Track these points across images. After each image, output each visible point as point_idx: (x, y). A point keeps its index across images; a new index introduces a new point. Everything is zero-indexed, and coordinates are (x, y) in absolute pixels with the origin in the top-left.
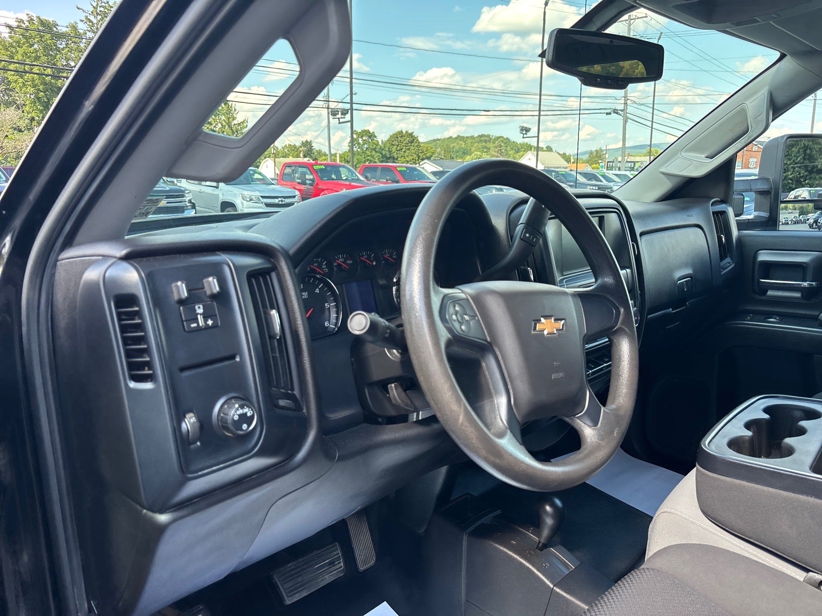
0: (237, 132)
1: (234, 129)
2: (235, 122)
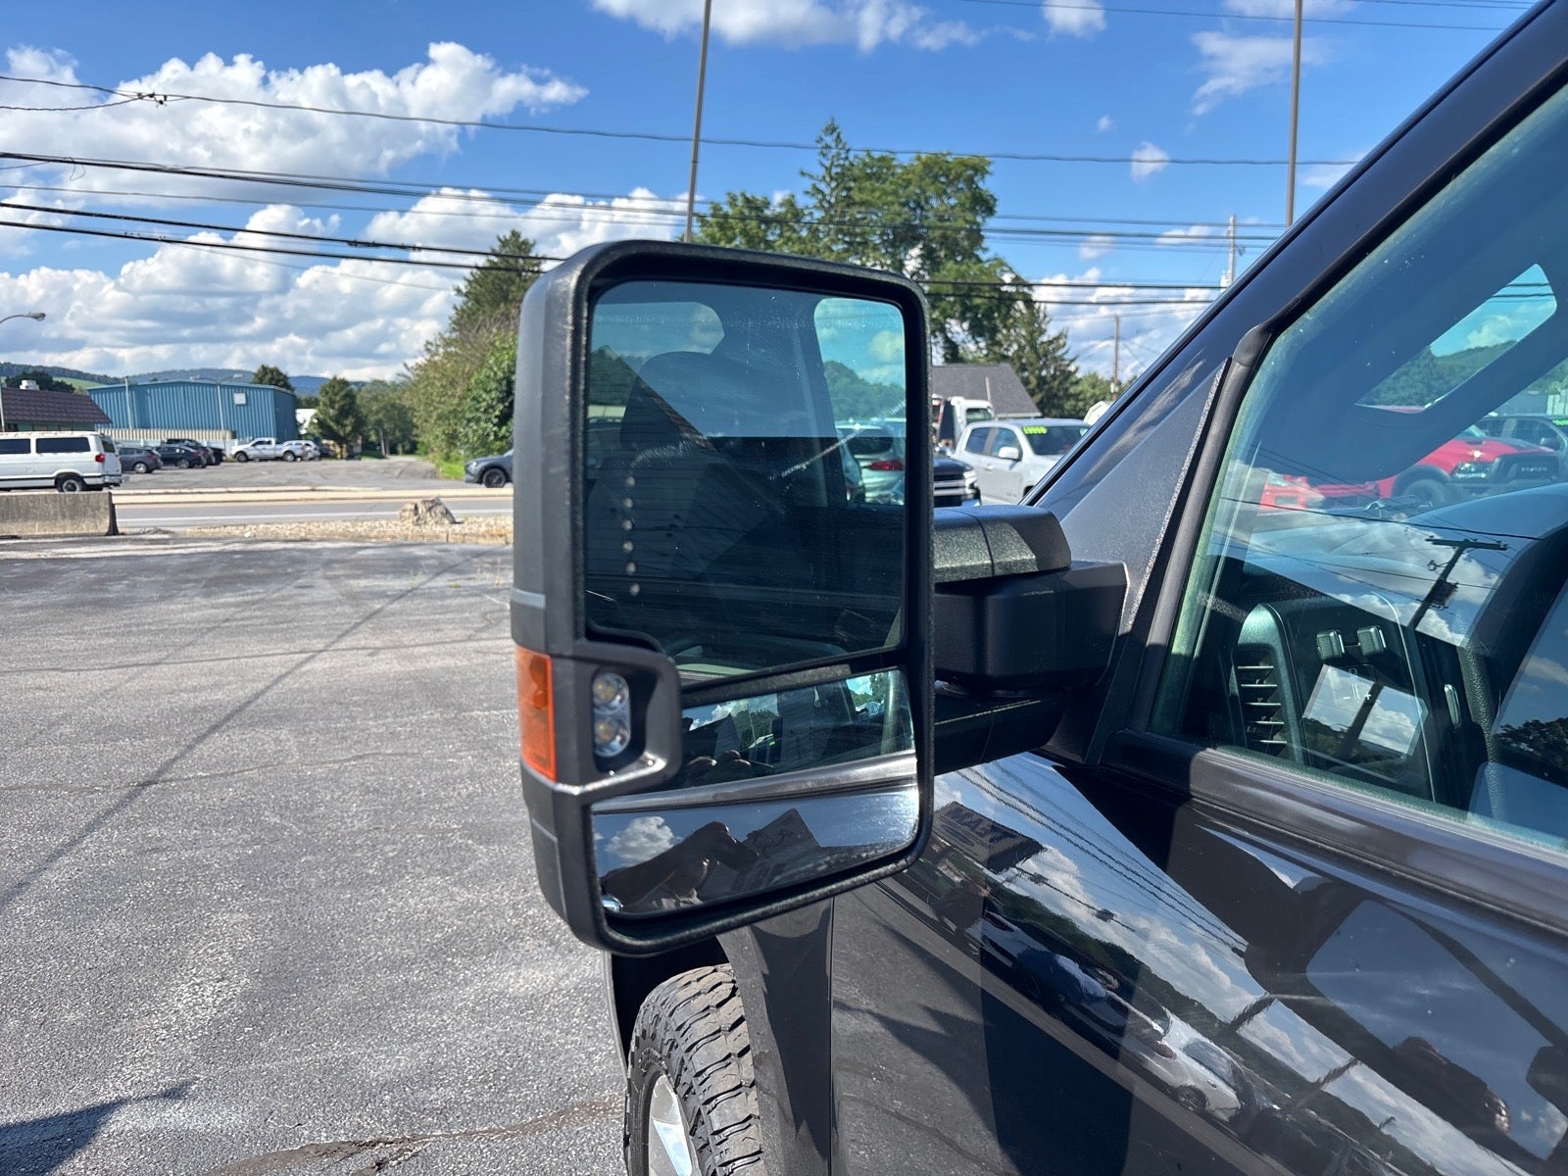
0: (1045, 356)
1: (1041, 351)
2: (1044, 338)
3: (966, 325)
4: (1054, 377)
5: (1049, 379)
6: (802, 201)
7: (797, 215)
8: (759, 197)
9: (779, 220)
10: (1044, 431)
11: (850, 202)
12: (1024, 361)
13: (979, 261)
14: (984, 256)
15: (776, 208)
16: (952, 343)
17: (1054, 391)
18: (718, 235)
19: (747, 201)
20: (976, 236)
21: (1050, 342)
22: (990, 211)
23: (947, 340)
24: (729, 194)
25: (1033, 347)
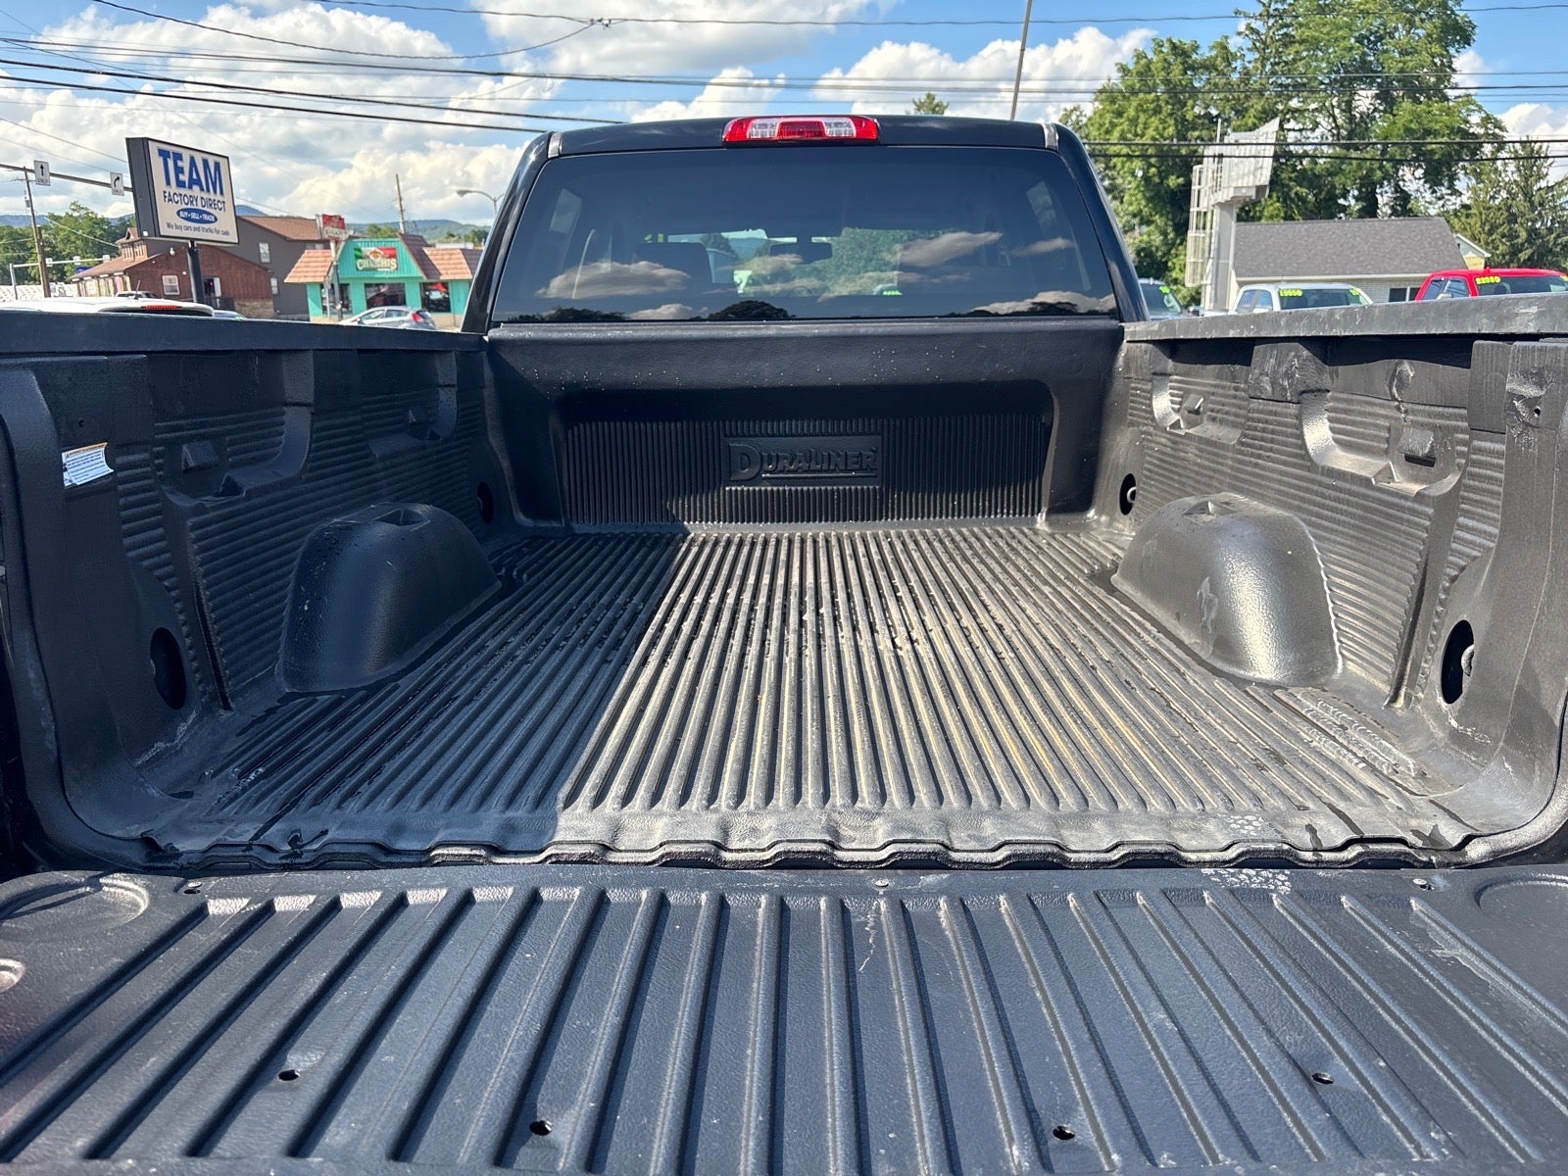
3: (1420, 172)
4: (1550, 230)
5: (1544, 232)
6: (1235, 43)
7: (1228, 57)
8: (1187, 41)
9: (1208, 66)
10: (1300, 294)
11: (1288, 41)
12: (1514, 210)
13: (1446, 98)
14: (1450, 93)
15: (1205, 53)
16: (1403, 191)
17: (1550, 245)
18: (1137, 86)
19: (1174, 47)
20: (1445, 71)
21: (1550, 188)
22: (1467, 40)
23: (1398, 189)
24: (1154, 40)
25: (1528, 196)
